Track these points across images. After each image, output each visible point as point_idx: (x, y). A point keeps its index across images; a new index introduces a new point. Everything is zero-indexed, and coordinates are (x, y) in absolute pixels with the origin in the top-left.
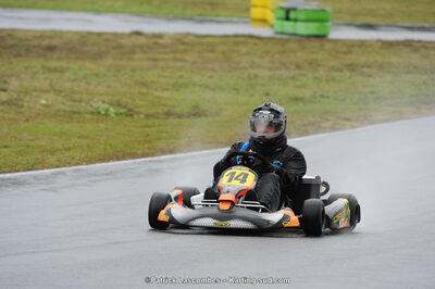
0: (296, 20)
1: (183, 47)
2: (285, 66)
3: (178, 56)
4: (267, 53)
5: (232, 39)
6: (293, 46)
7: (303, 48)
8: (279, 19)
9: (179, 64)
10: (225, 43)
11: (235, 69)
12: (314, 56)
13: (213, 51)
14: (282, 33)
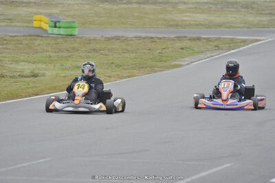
0: (60, 27)
1: (5, 42)
2: (60, 50)
3: (4, 46)
4: (49, 44)
5: (29, 37)
6: (60, 40)
7: (66, 41)
8: (50, 27)
9: (8, 51)
10: (26, 39)
11: (37, 52)
12: (72, 46)
13: (21, 44)
14: (53, 34)
